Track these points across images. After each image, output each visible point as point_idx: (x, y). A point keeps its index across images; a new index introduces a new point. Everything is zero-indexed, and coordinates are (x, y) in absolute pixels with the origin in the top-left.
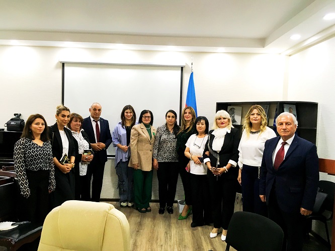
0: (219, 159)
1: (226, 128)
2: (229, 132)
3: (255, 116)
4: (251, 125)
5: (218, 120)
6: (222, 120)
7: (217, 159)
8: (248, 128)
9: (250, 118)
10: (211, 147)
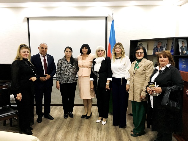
0: (98, 76)
1: (102, 57)
2: (104, 59)
3: (118, 49)
4: (115, 54)
5: (98, 52)
6: (101, 52)
7: (97, 76)
8: (114, 56)
9: (115, 50)
10: (93, 69)
